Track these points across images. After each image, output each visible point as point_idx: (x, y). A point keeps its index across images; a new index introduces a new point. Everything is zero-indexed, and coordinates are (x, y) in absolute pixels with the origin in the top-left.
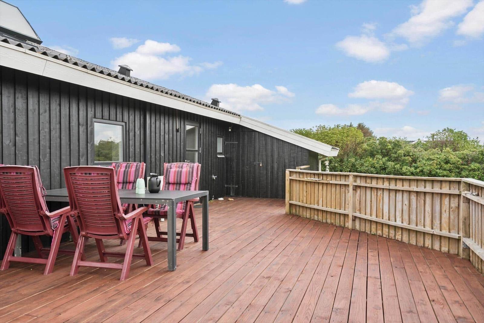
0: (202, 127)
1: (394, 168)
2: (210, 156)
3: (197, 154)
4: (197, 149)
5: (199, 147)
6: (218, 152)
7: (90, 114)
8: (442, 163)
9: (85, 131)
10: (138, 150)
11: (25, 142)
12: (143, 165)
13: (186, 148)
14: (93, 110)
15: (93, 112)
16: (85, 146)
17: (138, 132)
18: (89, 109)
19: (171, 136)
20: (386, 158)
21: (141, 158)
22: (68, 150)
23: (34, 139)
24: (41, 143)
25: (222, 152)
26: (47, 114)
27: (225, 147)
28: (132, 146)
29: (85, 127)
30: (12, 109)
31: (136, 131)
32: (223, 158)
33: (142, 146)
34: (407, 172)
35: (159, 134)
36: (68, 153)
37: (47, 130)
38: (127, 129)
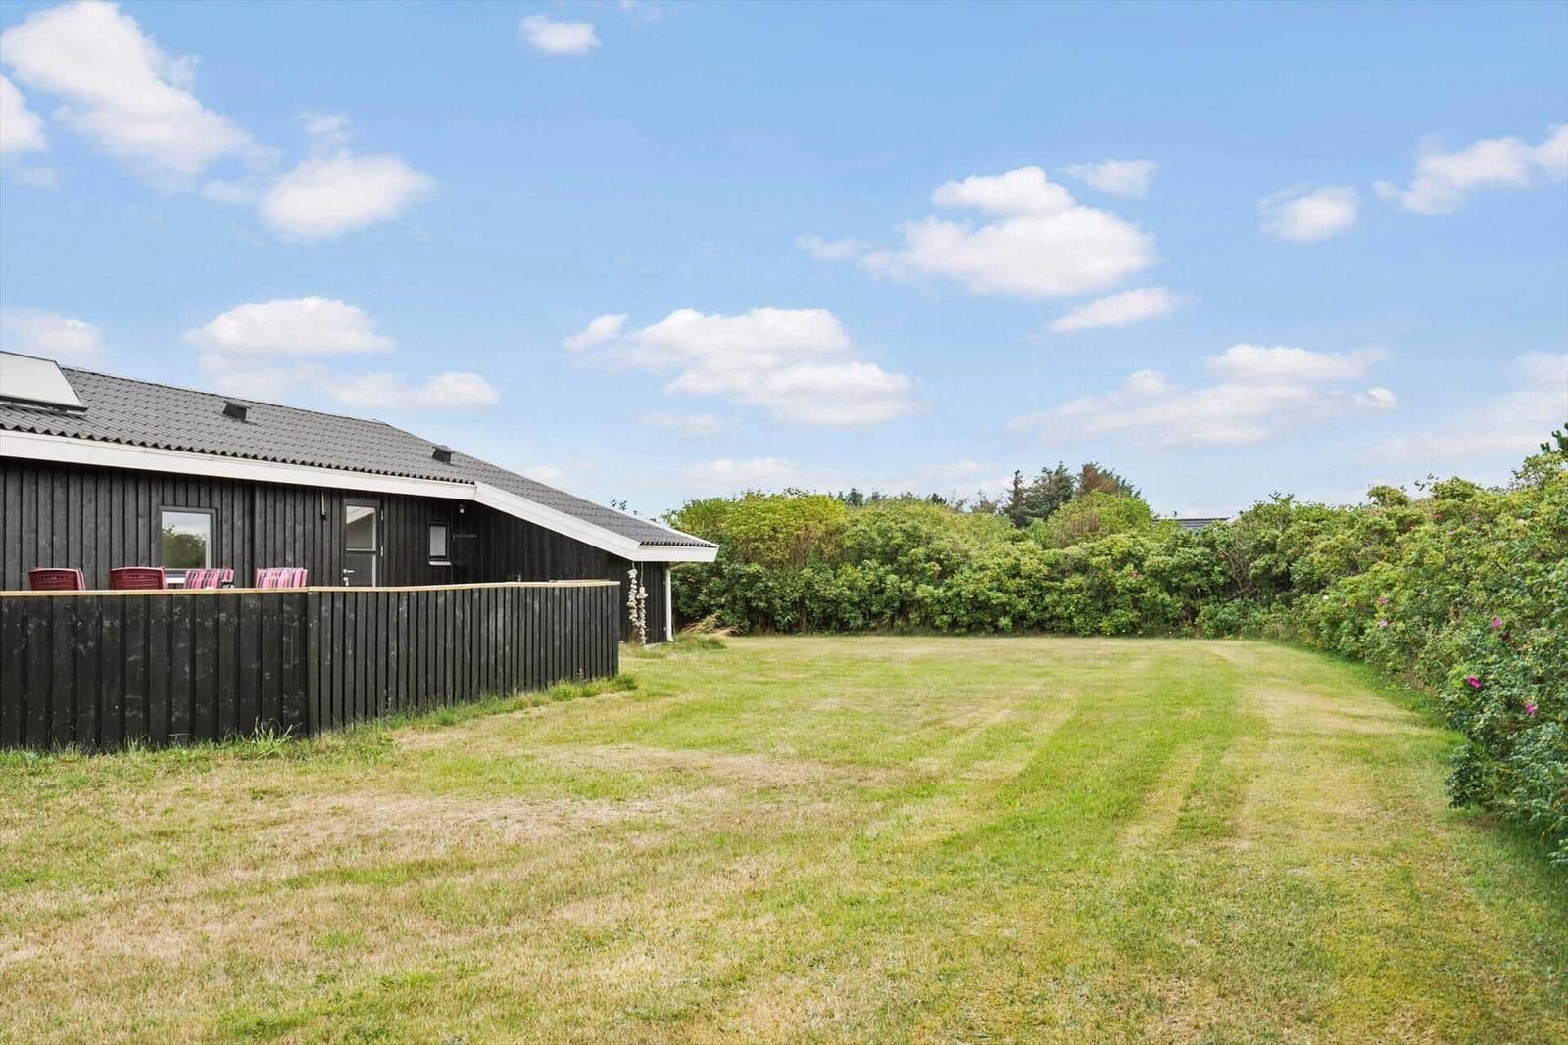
0: (386, 511)
1: (900, 590)
2: (409, 563)
3: (374, 558)
4: (374, 549)
5: (378, 547)
6: (432, 554)
7: (155, 501)
8: (1003, 577)
9: (148, 525)
10: (238, 551)
11: (64, 542)
12: (229, 573)
13: (345, 548)
14: (160, 494)
15: (160, 497)
16: (146, 547)
17: (238, 523)
18: (154, 494)
19: (309, 527)
20: (888, 567)
21: (246, 565)
22: (122, 552)
23: (75, 539)
24: (85, 542)
25: (444, 554)
26: (93, 505)
27: (451, 545)
28: (227, 545)
29: (147, 519)
30: (49, 502)
31: (235, 522)
32: (446, 567)
33: (247, 545)
34: (926, 598)
35: (282, 526)
36: (121, 556)
37: (92, 526)
38: (219, 519)
